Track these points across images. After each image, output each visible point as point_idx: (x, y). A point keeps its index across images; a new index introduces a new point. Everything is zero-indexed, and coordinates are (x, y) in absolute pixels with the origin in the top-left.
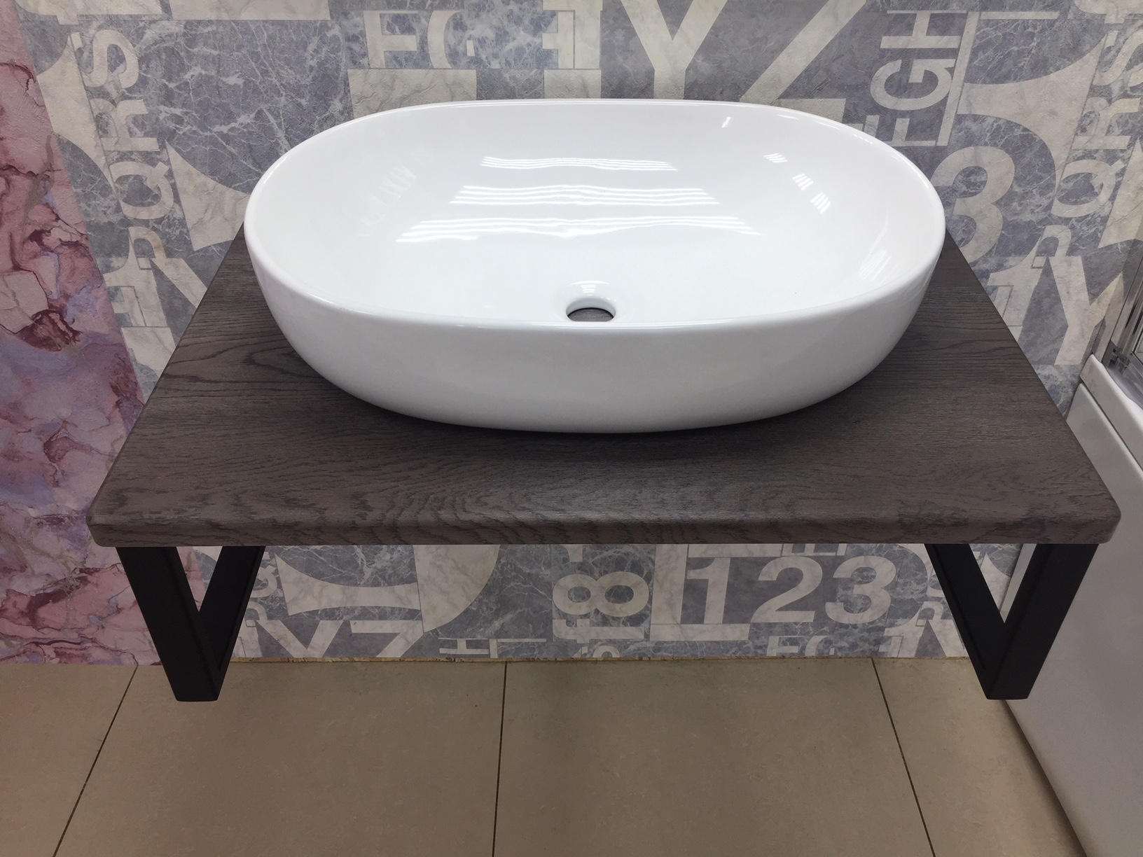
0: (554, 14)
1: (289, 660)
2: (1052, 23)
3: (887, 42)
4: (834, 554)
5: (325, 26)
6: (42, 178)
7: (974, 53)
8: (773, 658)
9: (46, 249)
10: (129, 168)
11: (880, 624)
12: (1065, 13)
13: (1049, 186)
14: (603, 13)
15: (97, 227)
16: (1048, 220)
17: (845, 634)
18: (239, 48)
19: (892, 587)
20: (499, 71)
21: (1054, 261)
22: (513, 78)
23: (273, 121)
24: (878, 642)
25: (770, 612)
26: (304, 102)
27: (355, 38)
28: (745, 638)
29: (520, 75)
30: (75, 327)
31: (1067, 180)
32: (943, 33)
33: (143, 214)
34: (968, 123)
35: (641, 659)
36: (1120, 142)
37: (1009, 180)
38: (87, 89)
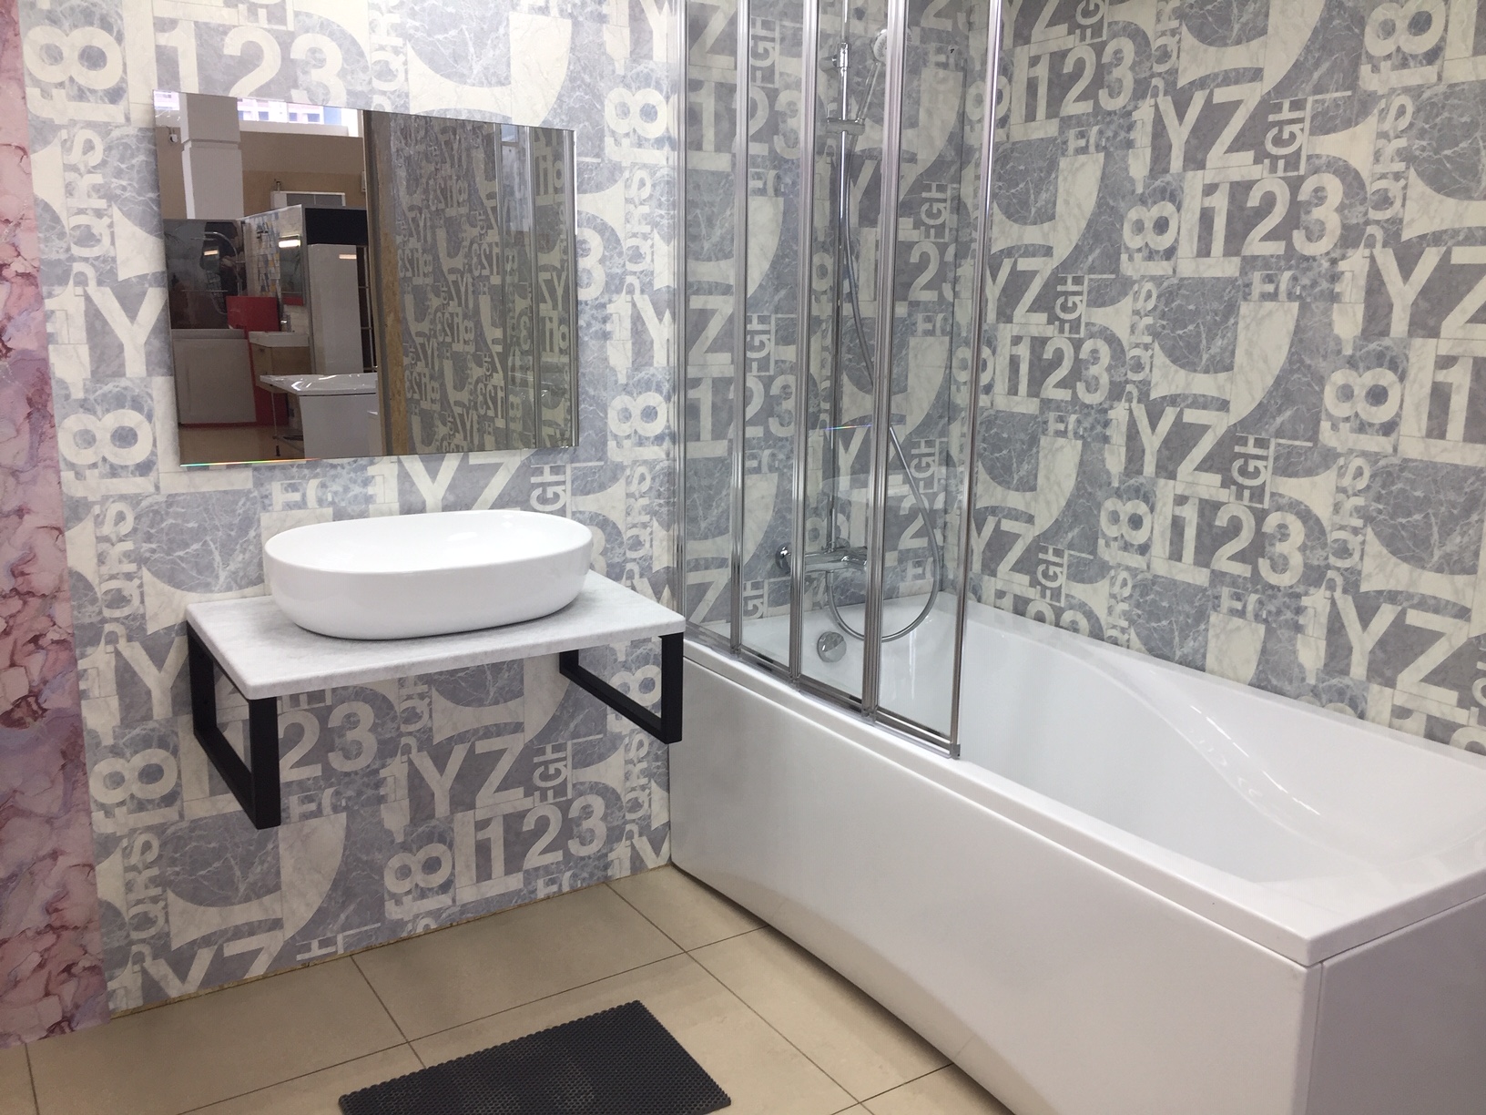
0: (373, 477)
1: (168, 1003)
2: (602, 467)
3: (534, 480)
4: (564, 799)
5: (249, 492)
6: (50, 598)
7: (573, 482)
8: (543, 900)
9: (39, 647)
10: (114, 584)
11: (604, 851)
12: (606, 462)
13: (622, 543)
14: (398, 475)
15: (82, 627)
16: (626, 561)
17: (584, 865)
18: (198, 507)
19: (604, 818)
20: (344, 507)
21: (635, 582)
22: (353, 510)
23: (212, 546)
24: (606, 867)
25: (534, 858)
26: (233, 533)
27: (266, 497)
28: (521, 886)
29: (357, 508)
30: (45, 706)
31: (629, 539)
32: (557, 474)
33: (117, 613)
34: (578, 515)
35: (451, 926)
36: (646, 518)
37: (603, 543)
38: (97, 538)
